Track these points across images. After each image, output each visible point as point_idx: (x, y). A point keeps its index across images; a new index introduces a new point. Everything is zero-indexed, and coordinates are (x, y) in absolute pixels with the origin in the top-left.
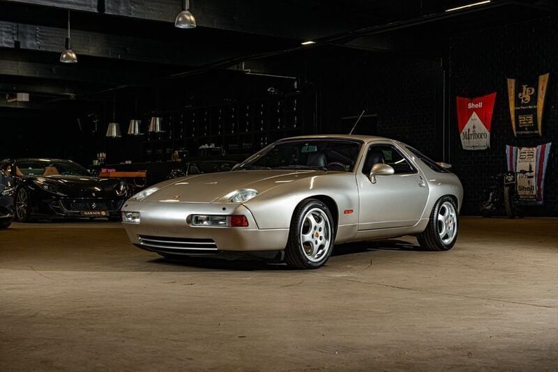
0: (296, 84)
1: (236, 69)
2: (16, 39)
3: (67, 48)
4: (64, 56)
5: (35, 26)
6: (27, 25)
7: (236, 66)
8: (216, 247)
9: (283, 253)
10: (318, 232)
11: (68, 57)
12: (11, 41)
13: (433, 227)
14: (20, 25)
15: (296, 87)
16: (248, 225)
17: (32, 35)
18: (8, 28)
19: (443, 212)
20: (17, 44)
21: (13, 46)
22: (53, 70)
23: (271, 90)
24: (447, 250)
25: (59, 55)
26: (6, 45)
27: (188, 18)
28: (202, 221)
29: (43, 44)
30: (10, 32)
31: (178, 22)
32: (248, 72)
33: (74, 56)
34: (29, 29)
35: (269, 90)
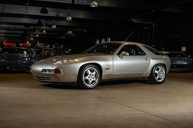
0: (154, 25)
1: (131, 21)
2: (57, 14)
3: (68, 16)
4: (68, 18)
5: (63, 9)
6: (61, 9)
7: (131, 20)
8: (51, 81)
9: (76, 83)
10: (92, 76)
11: (69, 19)
12: (56, 14)
13: (152, 75)
14: (58, 9)
15: (154, 26)
16: (60, 73)
17: (62, 12)
18: (54, 10)
19: (158, 69)
20: (57, 15)
21: (56, 16)
22: (76, 23)
23: (146, 27)
24: (159, 84)
25: (66, 17)
26: (54, 16)
27: (95, 3)
28: (46, 71)
29: (66, 15)
30: (55, 11)
31: (91, 5)
32: (135, 21)
33: (71, 18)
34: (61, 10)
35: (145, 28)
